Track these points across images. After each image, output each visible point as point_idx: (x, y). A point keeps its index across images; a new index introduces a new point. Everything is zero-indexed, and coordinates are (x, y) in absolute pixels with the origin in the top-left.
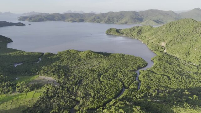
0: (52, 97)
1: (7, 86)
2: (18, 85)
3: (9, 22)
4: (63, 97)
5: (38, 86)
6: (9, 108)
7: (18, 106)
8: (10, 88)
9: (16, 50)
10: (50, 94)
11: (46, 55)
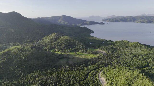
0: (100, 58)
1: (84, 50)
2: (88, 50)
3: (96, 22)
4: (105, 60)
5: (96, 53)
6: (82, 57)
7: (85, 58)
8: (85, 51)
9: (94, 37)
10: (100, 57)
11: (108, 41)
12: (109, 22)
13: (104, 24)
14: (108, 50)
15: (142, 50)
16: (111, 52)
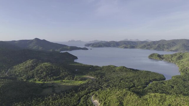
0: (90, 84)
1: (70, 77)
2: (76, 77)
3: (78, 47)
4: (95, 85)
5: (85, 79)
6: (69, 85)
7: (73, 85)
8: (71, 78)
9: (79, 63)
10: (89, 83)
11: (94, 67)
12: (92, 47)
13: (87, 49)
14: (97, 75)
15: (128, 73)
16: (99, 77)
